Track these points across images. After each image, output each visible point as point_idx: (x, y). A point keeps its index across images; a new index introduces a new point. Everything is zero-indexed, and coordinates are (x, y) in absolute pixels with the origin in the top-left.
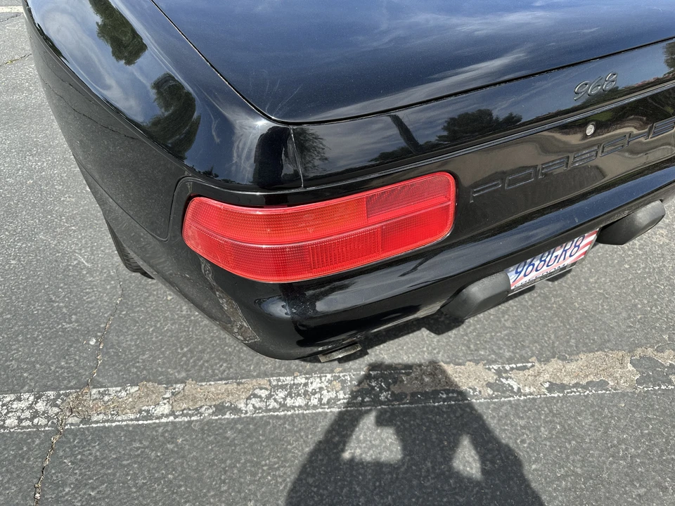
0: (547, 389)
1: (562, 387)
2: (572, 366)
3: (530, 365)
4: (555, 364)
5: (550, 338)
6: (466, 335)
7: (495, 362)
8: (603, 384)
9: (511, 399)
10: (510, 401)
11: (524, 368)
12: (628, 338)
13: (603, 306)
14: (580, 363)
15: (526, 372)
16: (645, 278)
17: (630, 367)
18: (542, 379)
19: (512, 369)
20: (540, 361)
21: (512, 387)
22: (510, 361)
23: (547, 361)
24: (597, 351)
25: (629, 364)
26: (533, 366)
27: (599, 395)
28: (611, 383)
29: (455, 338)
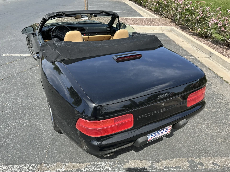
0: (164, 168)
1: (168, 168)
2: (171, 162)
3: (160, 161)
4: (167, 161)
5: (166, 154)
6: (144, 152)
7: (151, 160)
8: (179, 167)
9: (155, 170)
10: (154, 171)
11: (159, 162)
12: (188, 154)
13: (181, 145)
14: (174, 161)
15: (159, 163)
16: (193, 138)
17: (187, 163)
18: (163, 165)
19: (155, 162)
20: (163, 160)
21: (155, 167)
22: (155, 160)
23: (165, 160)
24: (179, 158)
25: (187, 162)
26: (161, 161)
27: (178, 170)
28: (182, 167)
29: (141, 153)
